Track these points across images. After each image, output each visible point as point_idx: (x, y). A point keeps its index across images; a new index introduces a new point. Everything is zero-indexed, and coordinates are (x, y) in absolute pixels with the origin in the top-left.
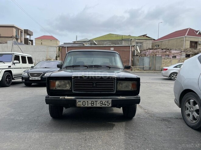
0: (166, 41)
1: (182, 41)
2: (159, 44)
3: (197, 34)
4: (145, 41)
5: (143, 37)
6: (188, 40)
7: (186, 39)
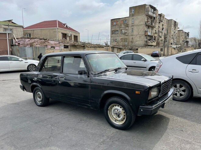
0: (38, 30)
1: (54, 32)
2: (30, 32)
3: (65, 26)
4: (15, 27)
5: (8, 22)
6: (60, 32)
7: (58, 31)
